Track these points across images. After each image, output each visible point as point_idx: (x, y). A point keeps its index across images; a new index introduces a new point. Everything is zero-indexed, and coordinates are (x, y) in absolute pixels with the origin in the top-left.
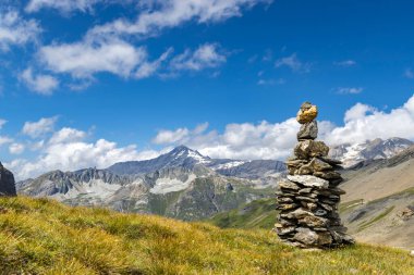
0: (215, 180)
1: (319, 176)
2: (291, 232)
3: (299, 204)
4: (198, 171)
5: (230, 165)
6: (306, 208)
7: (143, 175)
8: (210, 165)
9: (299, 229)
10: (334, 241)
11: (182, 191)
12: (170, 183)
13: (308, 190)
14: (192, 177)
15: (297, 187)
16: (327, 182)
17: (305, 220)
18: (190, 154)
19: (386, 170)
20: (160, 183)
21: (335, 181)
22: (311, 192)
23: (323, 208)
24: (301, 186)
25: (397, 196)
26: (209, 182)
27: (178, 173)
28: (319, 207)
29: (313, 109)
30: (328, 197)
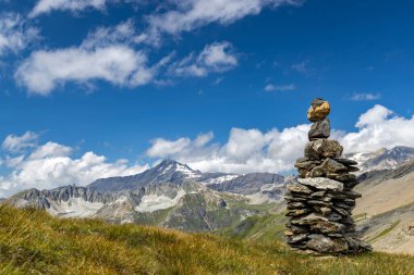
0: (207, 196)
1: (333, 178)
2: (303, 240)
3: (310, 209)
4: (188, 186)
5: (222, 179)
6: (320, 213)
7: (127, 192)
8: (201, 180)
9: (312, 236)
10: (350, 248)
11: (170, 209)
12: (157, 200)
13: (321, 194)
14: (181, 193)
15: (308, 191)
16: (342, 185)
17: (318, 226)
18: (179, 168)
19: (391, 181)
20: (146, 200)
21: (350, 183)
22: (325, 196)
23: (338, 213)
24: (314, 189)
25: (403, 210)
26: (200, 198)
27: (165, 188)
28: (333, 211)
29: (326, 105)
30: (343, 201)
